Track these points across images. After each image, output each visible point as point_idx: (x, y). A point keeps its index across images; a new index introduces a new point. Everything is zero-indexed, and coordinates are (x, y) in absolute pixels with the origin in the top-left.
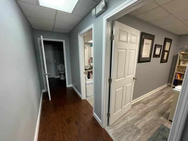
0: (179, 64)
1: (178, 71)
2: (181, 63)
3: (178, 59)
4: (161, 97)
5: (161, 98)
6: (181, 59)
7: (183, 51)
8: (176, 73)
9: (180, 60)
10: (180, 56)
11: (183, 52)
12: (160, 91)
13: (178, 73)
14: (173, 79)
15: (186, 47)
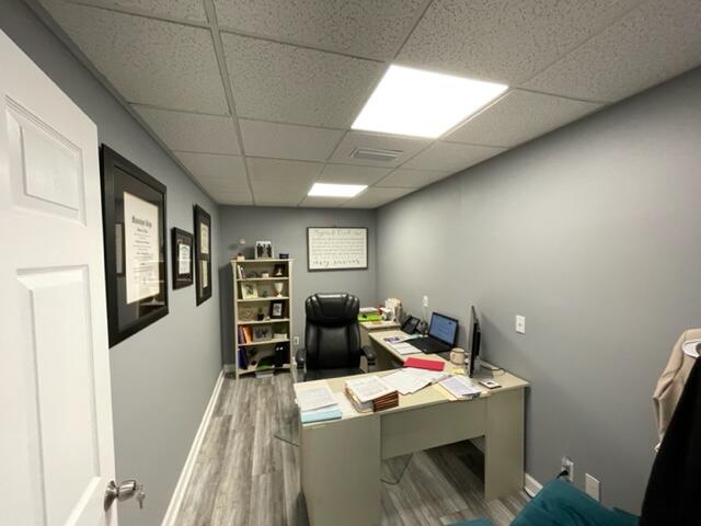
0: (240, 296)
1: (240, 319)
2: (244, 291)
3: (235, 280)
4: (235, 447)
5: (234, 451)
6: (241, 279)
7: (240, 255)
8: (239, 326)
9: (239, 283)
10: (238, 271)
11: (241, 259)
12: (216, 419)
13: (244, 326)
14: (237, 350)
15: (243, 242)
